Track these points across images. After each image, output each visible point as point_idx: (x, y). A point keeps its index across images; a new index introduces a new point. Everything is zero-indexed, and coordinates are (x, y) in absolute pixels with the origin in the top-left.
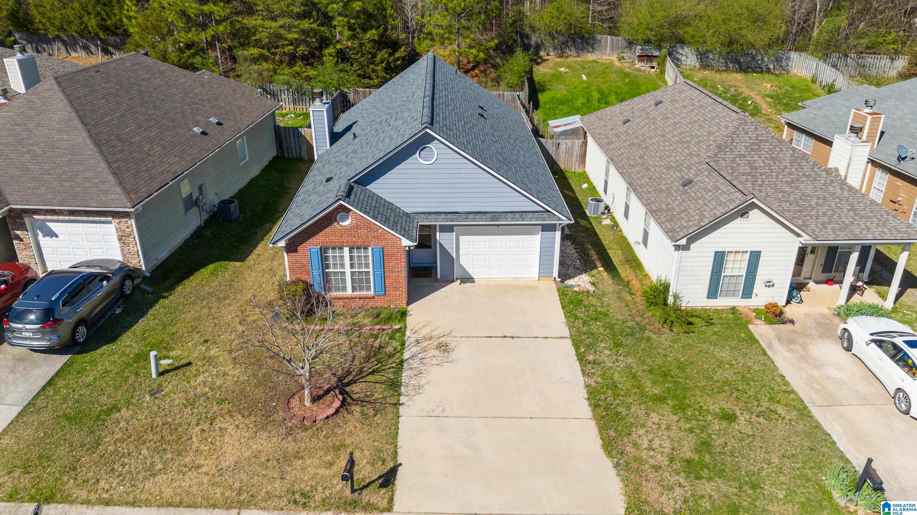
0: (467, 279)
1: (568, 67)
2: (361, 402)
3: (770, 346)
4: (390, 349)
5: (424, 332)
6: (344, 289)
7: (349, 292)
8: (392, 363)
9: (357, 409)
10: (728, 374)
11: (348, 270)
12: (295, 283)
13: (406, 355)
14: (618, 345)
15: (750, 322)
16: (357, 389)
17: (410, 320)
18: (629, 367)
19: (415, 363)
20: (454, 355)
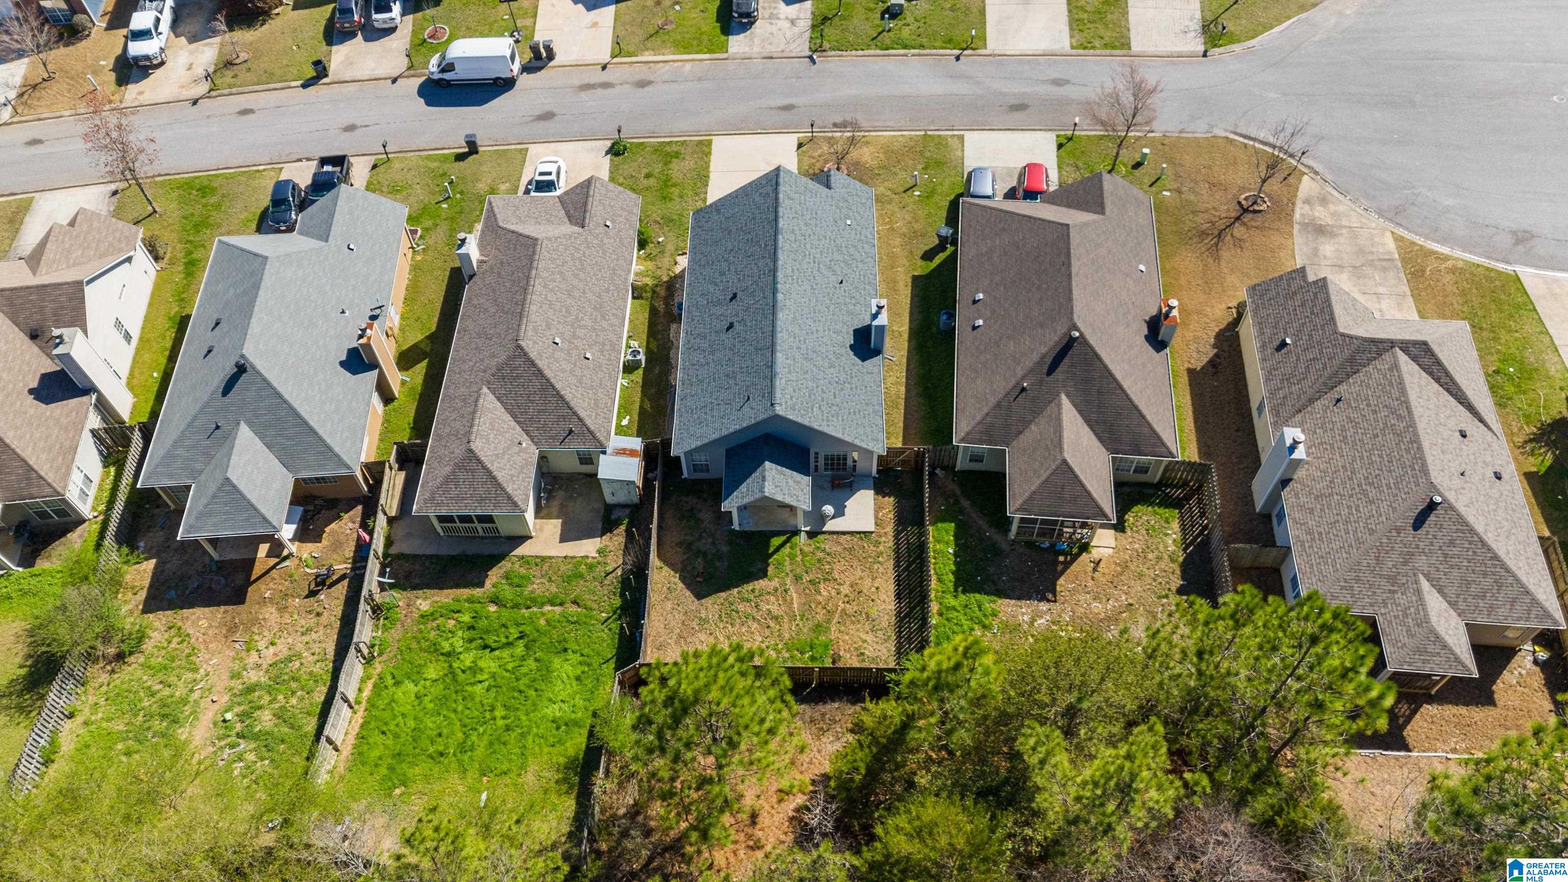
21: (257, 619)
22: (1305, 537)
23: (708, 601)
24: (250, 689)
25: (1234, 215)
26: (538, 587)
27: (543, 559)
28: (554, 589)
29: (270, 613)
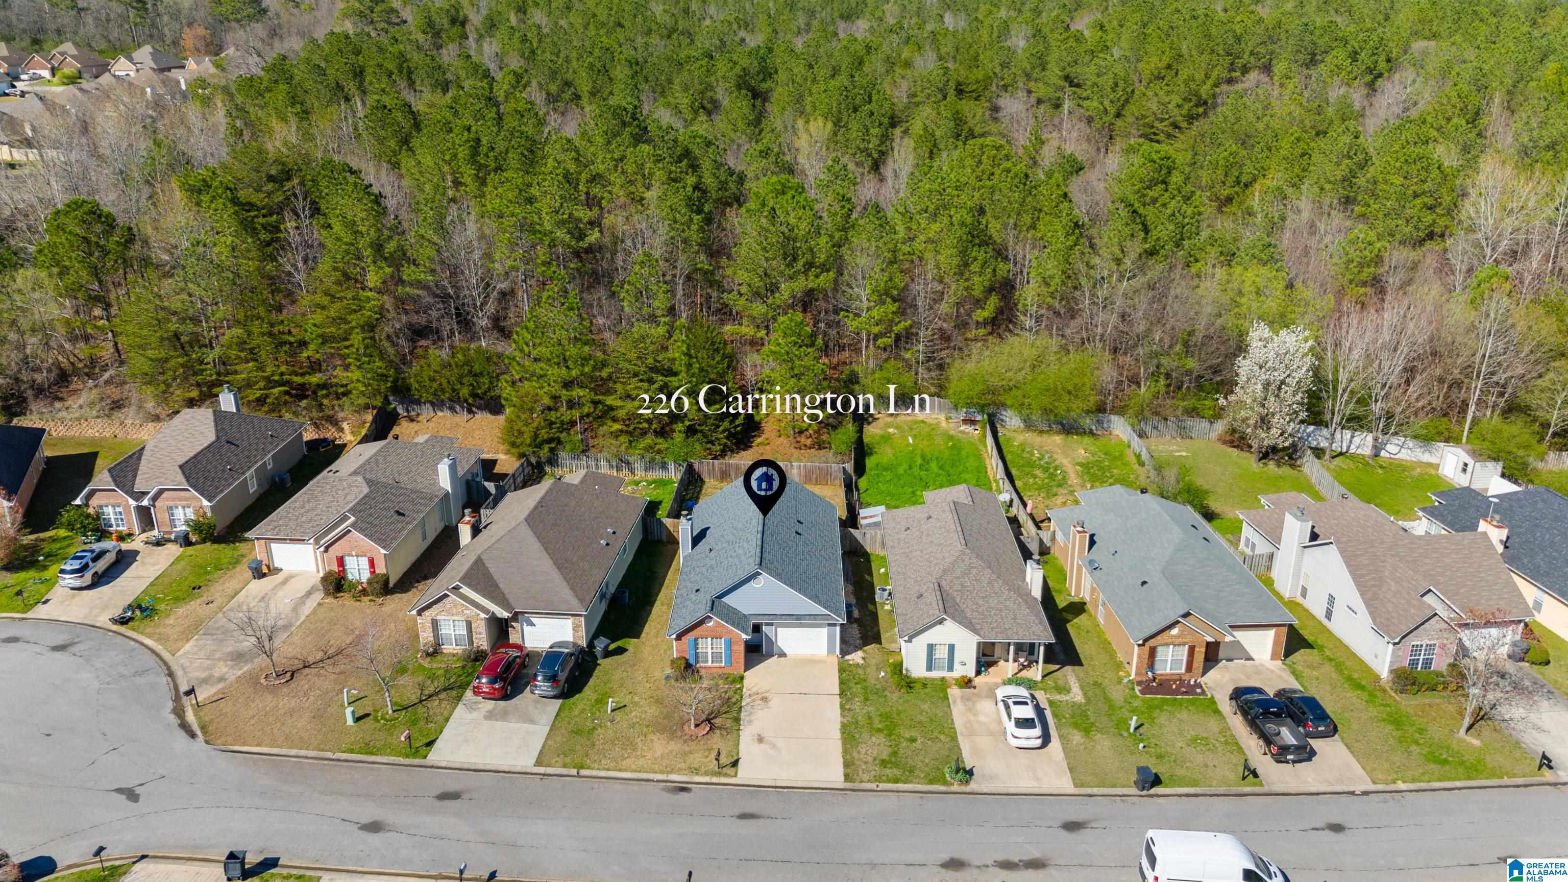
0: (782, 655)
1: (897, 428)
2: (720, 728)
3: (955, 702)
4: (734, 700)
5: (754, 690)
6: (707, 662)
7: (710, 664)
8: (735, 708)
9: (718, 732)
10: (923, 718)
11: (710, 651)
12: (679, 659)
13: (743, 704)
14: (866, 699)
15: (949, 687)
16: (717, 721)
17: (746, 682)
18: (868, 713)
19: (748, 708)
20: (771, 704)
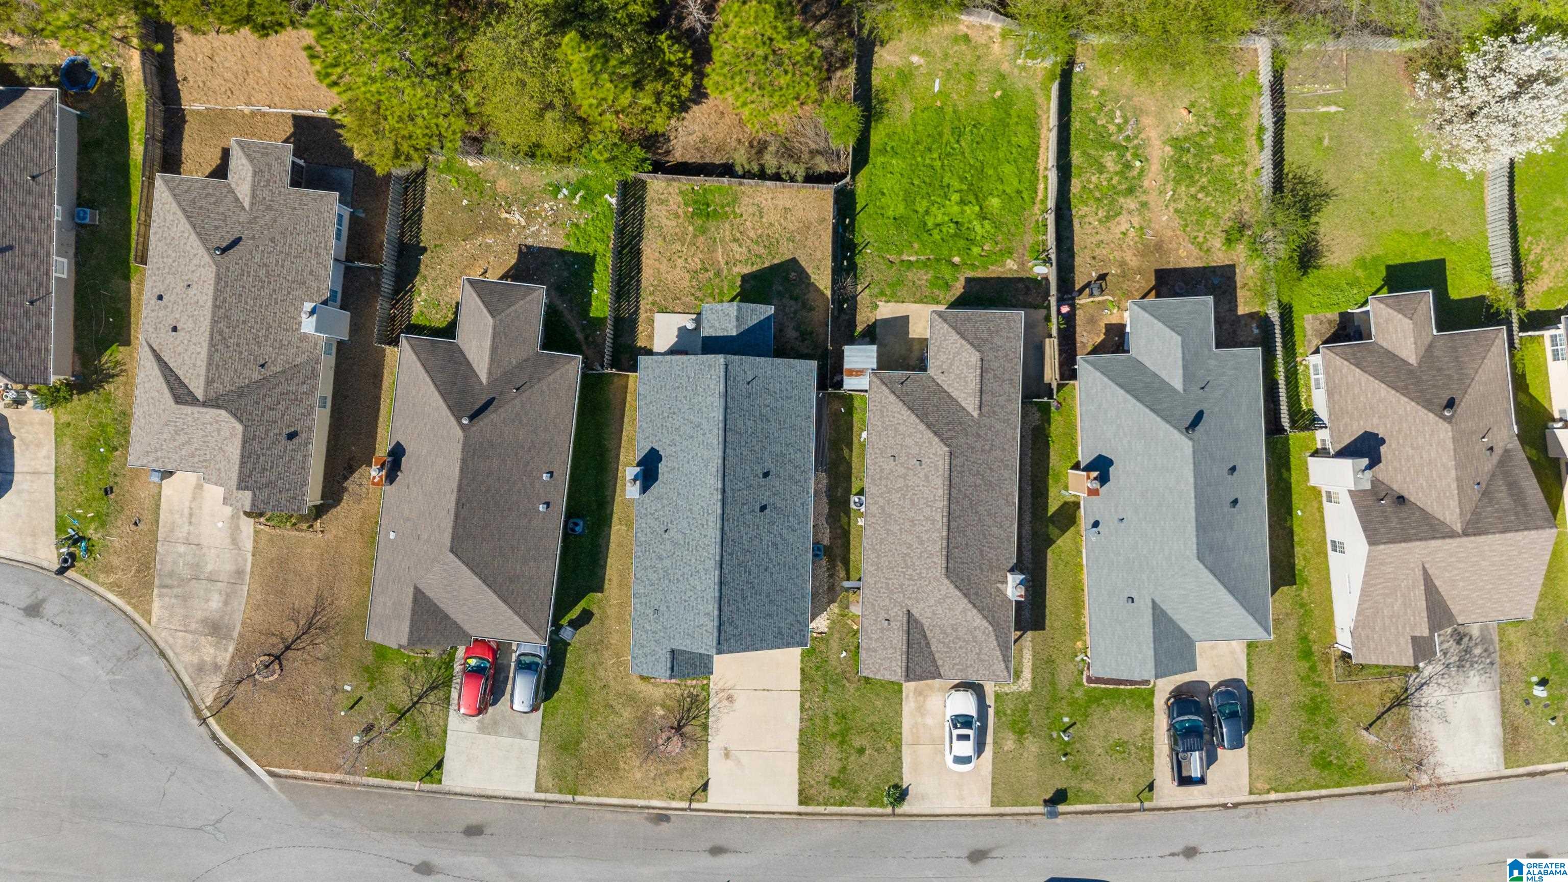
1: (925, 53)
2: (691, 741)
3: (907, 698)
4: (702, 698)
5: (720, 685)
9: (690, 746)
10: (874, 719)
13: (711, 704)
14: (825, 691)
16: (687, 730)
18: (825, 710)
19: (715, 710)
20: (735, 705)
21: (1142, 256)
22: (322, 252)
23: (788, 256)
24: (1130, 191)
25: (290, 654)
26: (924, 277)
27: (921, 301)
28: (910, 275)
29: (1133, 261)
